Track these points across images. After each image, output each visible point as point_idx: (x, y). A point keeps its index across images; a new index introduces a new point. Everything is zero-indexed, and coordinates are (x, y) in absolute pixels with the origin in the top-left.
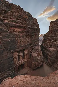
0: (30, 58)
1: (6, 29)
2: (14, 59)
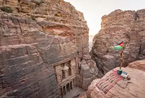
0: (79, 73)
1: (41, 31)
2: (57, 76)
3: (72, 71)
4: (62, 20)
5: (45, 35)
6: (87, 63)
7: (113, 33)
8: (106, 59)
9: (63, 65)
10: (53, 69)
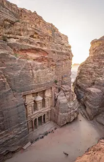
0: (55, 106)
2: (28, 107)
3: (47, 103)
4: (38, 43)
5: (15, 59)
6: (65, 95)
7: (103, 61)
8: (90, 93)
10: (22, 99)
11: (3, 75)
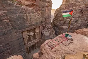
0: (42, 38)
2: (25, 39)
3: (36, 36)
5: (13, 5)
6: (48, 31)
7: (71, 9)
9: (29, 31)
10: (21, 34)
11: (6, 18)
